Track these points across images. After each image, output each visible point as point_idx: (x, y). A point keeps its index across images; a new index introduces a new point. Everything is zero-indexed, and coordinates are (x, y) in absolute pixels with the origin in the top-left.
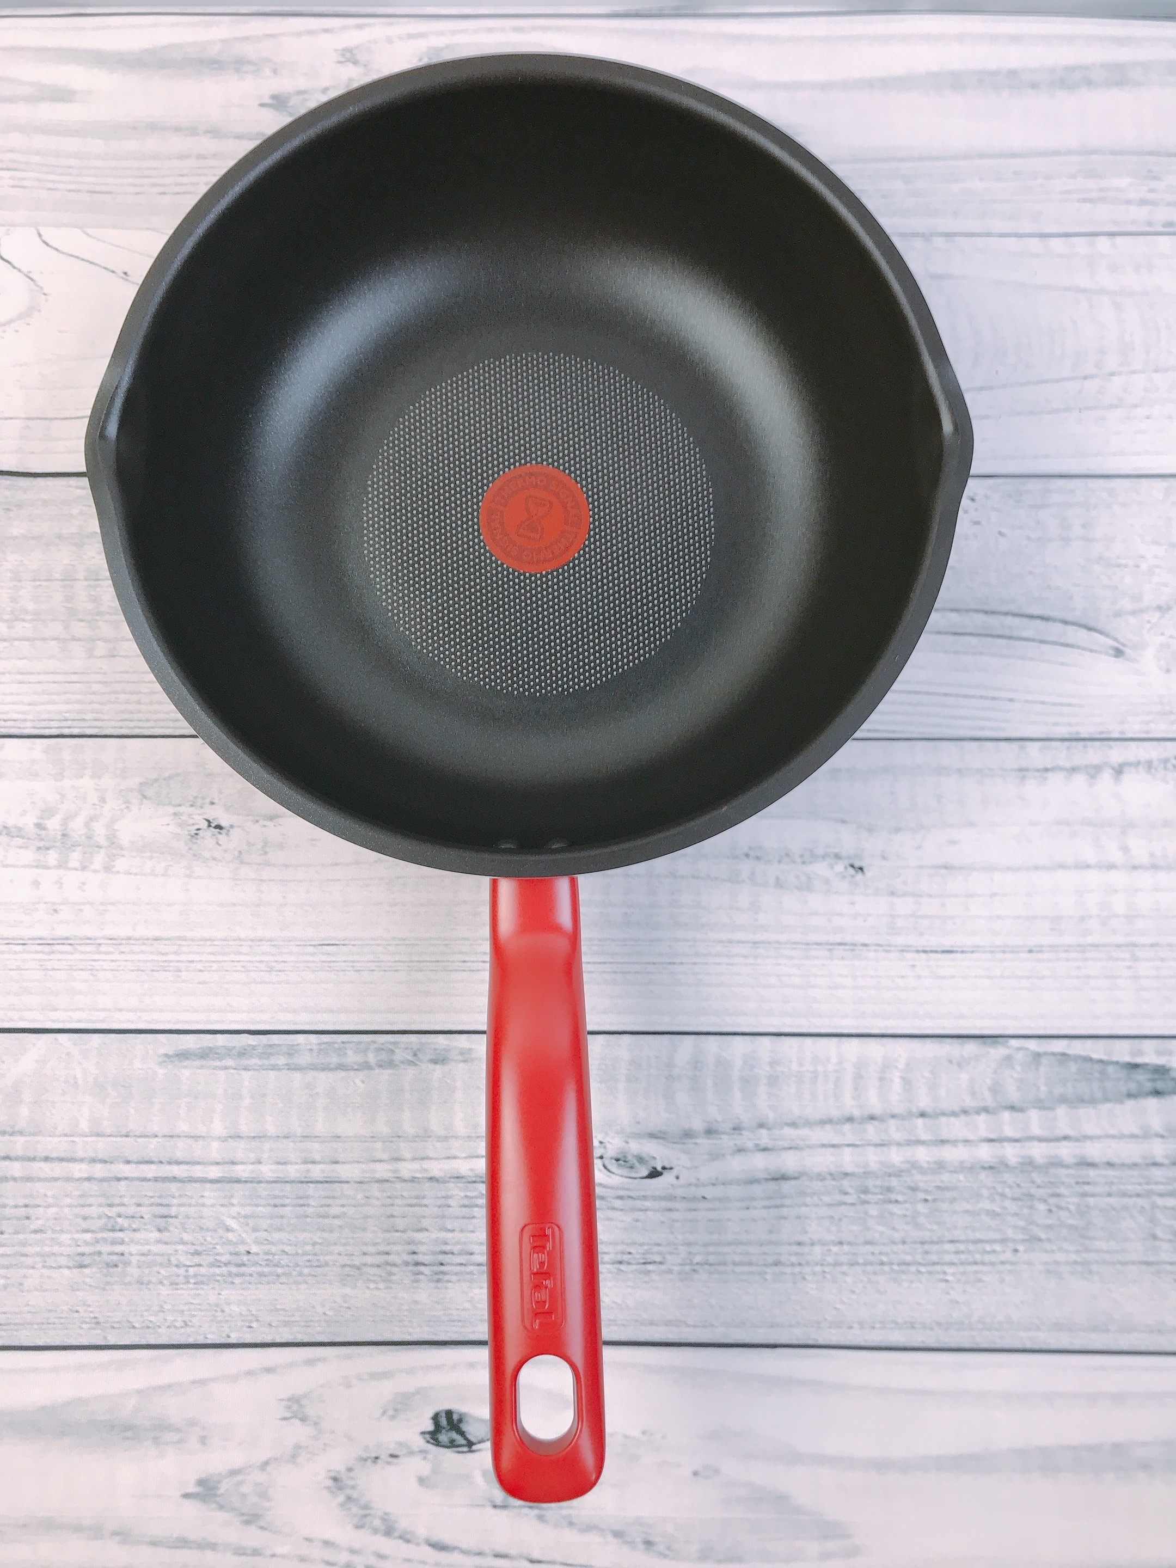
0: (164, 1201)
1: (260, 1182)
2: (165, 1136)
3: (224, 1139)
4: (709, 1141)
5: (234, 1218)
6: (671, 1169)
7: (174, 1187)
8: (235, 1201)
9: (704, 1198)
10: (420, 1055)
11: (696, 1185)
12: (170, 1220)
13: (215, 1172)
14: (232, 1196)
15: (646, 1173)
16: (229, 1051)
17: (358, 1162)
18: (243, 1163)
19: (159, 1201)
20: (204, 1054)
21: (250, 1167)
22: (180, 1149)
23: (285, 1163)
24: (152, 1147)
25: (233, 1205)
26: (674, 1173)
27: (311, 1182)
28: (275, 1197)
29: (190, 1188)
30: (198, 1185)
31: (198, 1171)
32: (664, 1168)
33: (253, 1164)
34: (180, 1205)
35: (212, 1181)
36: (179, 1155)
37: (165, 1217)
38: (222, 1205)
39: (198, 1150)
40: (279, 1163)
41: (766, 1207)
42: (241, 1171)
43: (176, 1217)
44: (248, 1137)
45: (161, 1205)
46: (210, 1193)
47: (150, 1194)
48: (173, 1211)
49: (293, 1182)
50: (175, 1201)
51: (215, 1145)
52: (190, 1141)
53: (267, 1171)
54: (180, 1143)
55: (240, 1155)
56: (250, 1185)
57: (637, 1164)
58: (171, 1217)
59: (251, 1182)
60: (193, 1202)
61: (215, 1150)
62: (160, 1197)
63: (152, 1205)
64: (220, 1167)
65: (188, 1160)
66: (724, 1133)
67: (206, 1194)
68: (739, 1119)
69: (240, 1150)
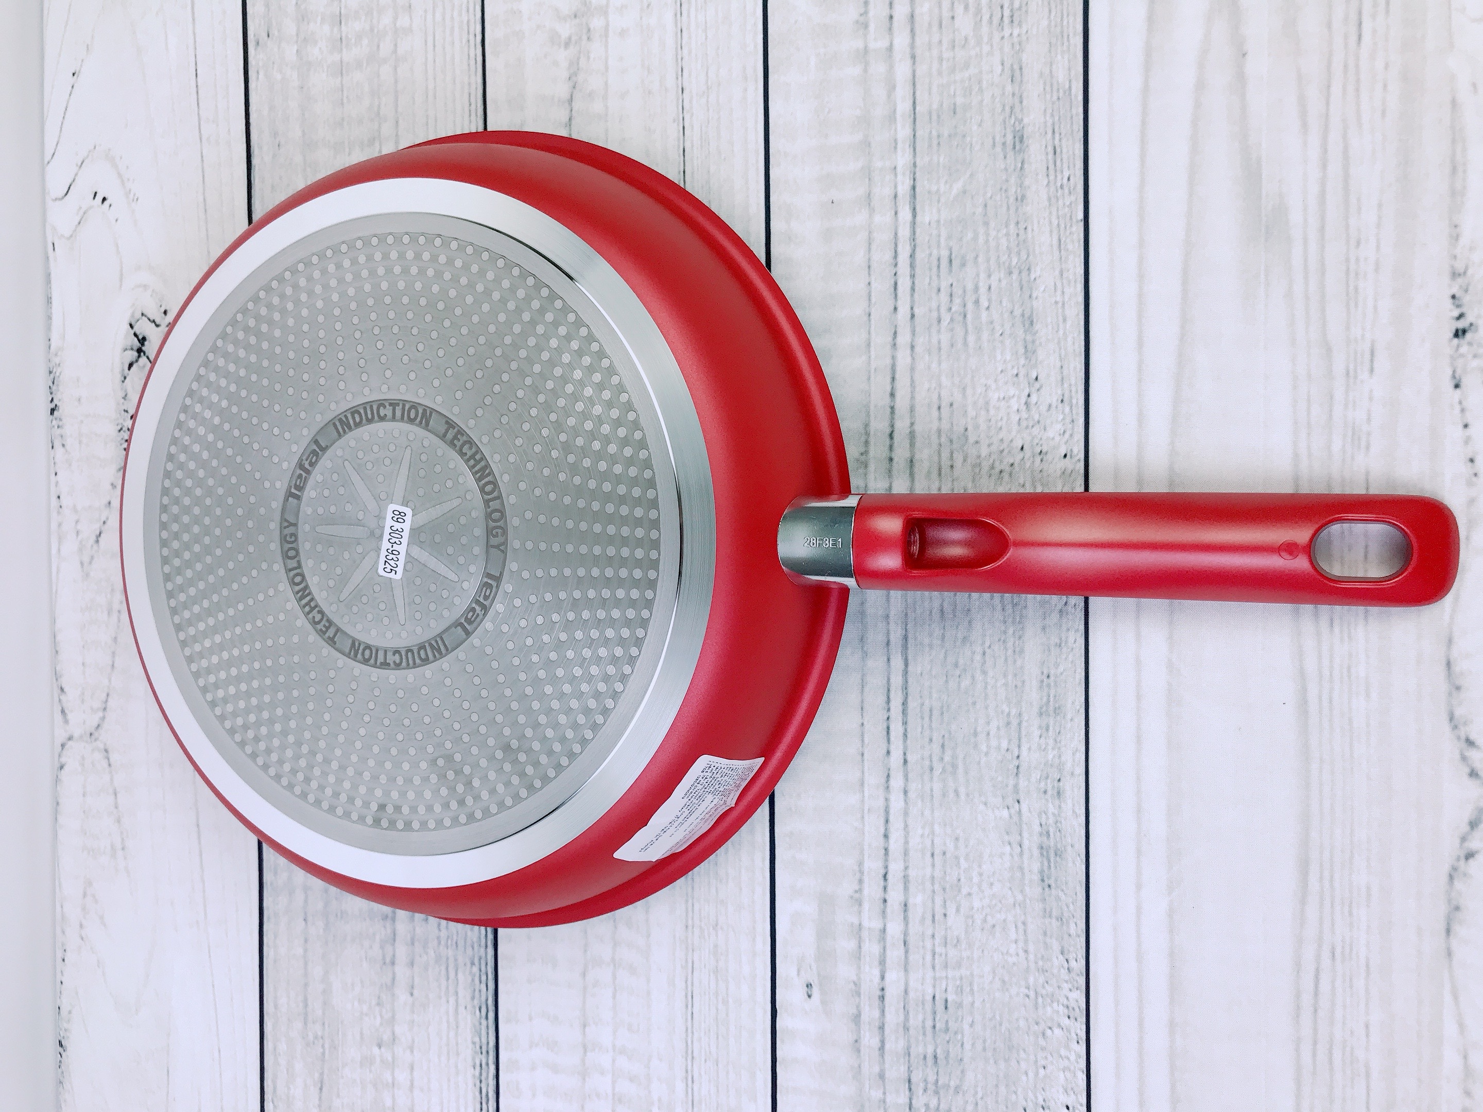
0: (935, 263)
1: (915, 165)
2: (869, 274)
3: (872, 211)
5: (951, 186)
7: (919, 255)
8: (934, 188)
12: (953, 256)
13: (905, 214)
14: (929, 192)
18: (896, 187)
19: (935, 269)
21: (900, 177)
22: (882, 256)
23: (896, 141)
24: (881, 286)
25: (938, 190)
27: (914, 109)
28: (930, 146)
29: (921, 237)
30: (918, 231)
31: (904, 232)
33: (896, 175)
34: (939, 246)
35: (914, 216)
36: (889, 256)
37: (951, 261)
38: (939, 201)
39: (883, 237)
40: (896, 148)
42: (904, 188)
43: (951, 250)
44: (870, 185)
45: (939, 267)
46: (926, 216)
47: (927, 280)
48: (945, 253)
49: (914, 130)
50: (935, 252)
51: (877, 219)
52: (874, 247)
53: (903, 159)
54: (876, 257)
55: (888, 191)
56: (917, 175)
58: (951, 254)
59: (915, 174)
60: (935, 232)
61: (883, 218)
62: (930, 269)
63: (939, 276)
64: (900, 209)
65: (893, 245)
67: (927, 219)
69: (883, 191)
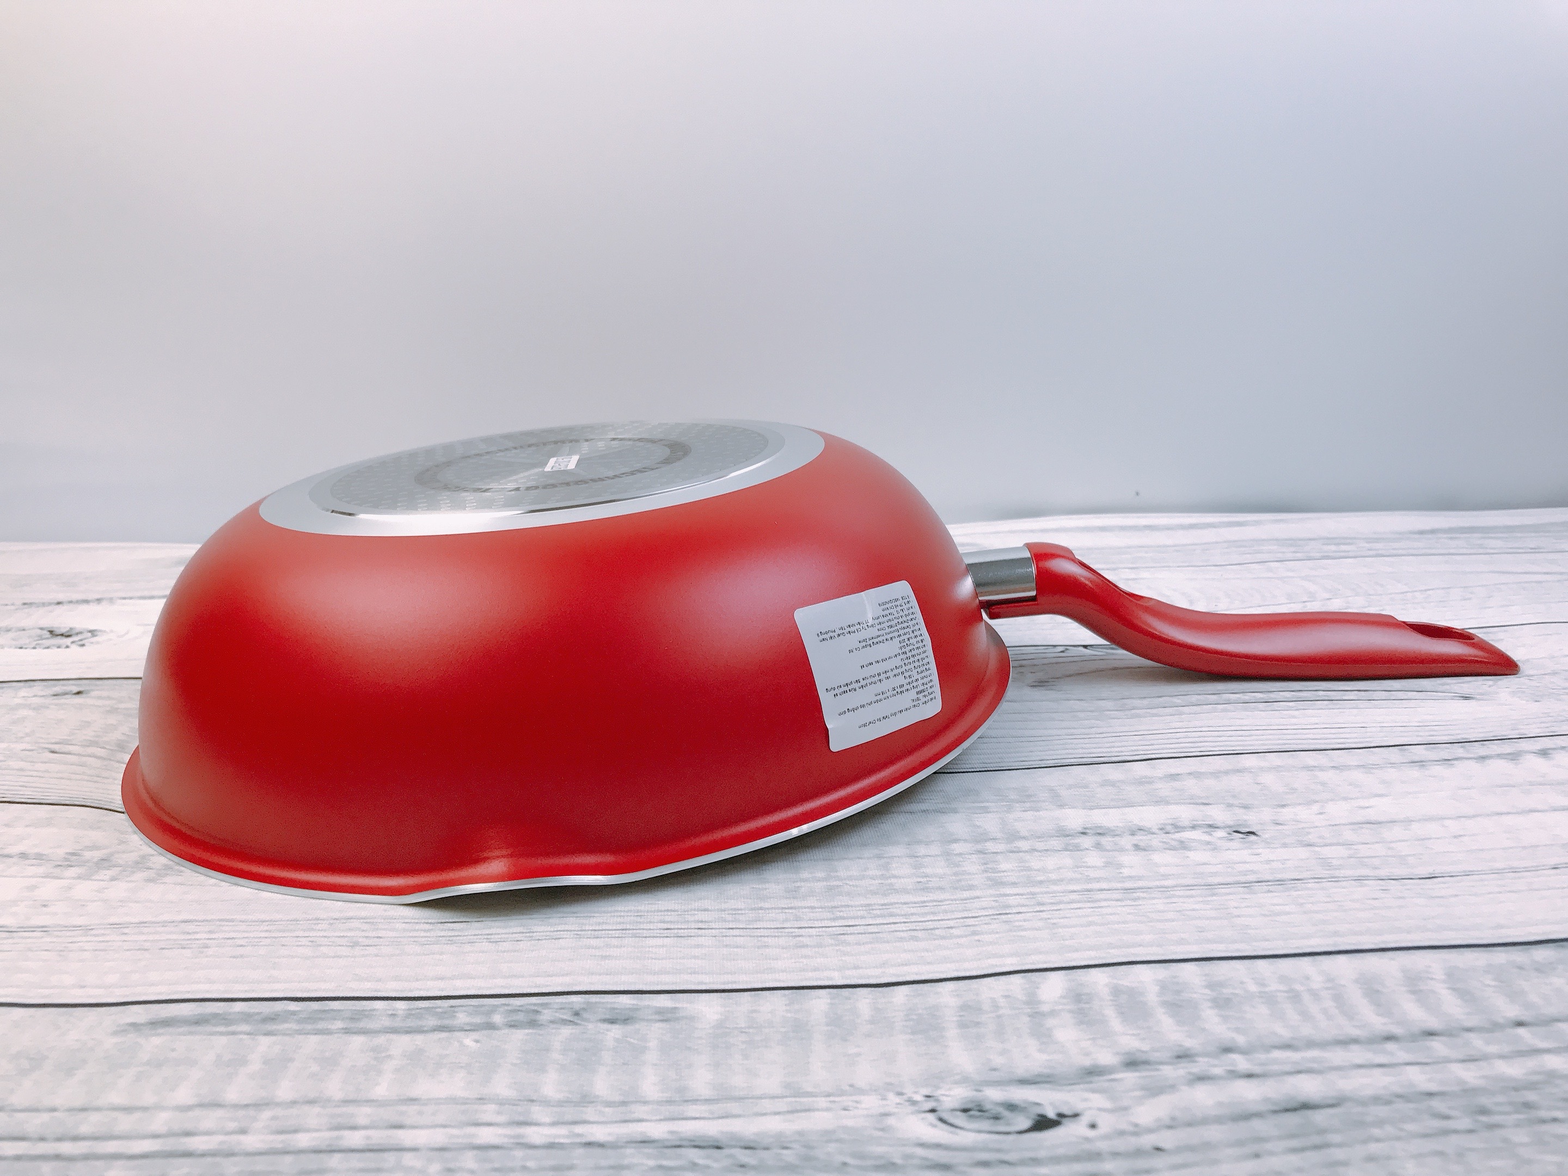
1: (232, 1155)
2: (70, 1110)
3: (186, 1109)
4: (1137, 1074)
6: (1076, 1115)
7: (52, 1165)
9: (1158, 1149)
10: (585, 1015)
11: (1136, 1134)
13: (143, 1146)
15: (1026, 1123)
16: (246, 1018)
17: (444, 1126)
18: (207, 1134)
20: (199, 1021)
21: (222, 1137)
23: (294, 1132)
24: (36, 1122)
26: (1085, 1120)
27: (339, 1152)
29: (82, 1168)
32: (1061, 1115)
33: (229, 1133)
35: (133, 1158)
40: (281, 1132)
41: (1294, 1150)
42: (199, 1144)
44: (235, 1105)
49: (300, 1152)
51: (165, 1115)
52: (117, 1112)
53: (254, 1140)
54: (96, 1115)
55: (207, 1126)
56: (208, 1157)
57: (1006, 1113)
59: (214, 1153)
61: (161, 1121)
64: (159, 1140)
65: (98, 1134)
66: (1162, 1063)
68: (1181, 1046)
69: (211, 1119)
